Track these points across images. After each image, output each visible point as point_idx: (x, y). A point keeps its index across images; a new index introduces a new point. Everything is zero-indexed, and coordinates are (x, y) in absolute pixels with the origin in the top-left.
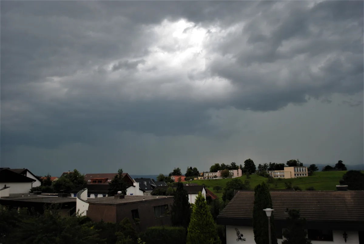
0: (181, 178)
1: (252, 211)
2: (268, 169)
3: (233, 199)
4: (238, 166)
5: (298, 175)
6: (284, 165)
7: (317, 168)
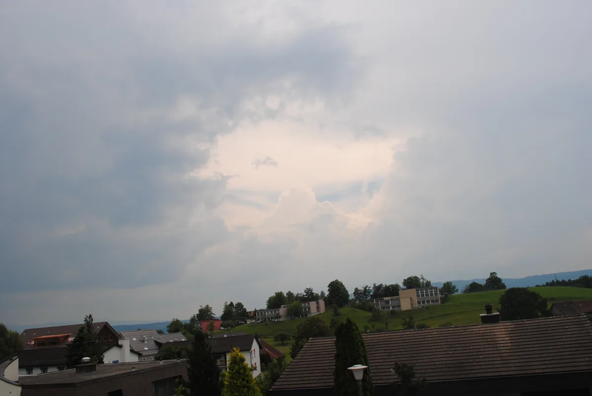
0: (214, 325)
1: (332, 374)
2: (371, 295)
3: (300, 355)
4: (317, 295)
5: (424, 302)
6: (397, 285)
7: (457, 288)
